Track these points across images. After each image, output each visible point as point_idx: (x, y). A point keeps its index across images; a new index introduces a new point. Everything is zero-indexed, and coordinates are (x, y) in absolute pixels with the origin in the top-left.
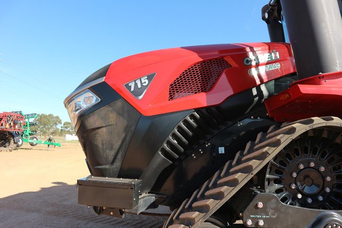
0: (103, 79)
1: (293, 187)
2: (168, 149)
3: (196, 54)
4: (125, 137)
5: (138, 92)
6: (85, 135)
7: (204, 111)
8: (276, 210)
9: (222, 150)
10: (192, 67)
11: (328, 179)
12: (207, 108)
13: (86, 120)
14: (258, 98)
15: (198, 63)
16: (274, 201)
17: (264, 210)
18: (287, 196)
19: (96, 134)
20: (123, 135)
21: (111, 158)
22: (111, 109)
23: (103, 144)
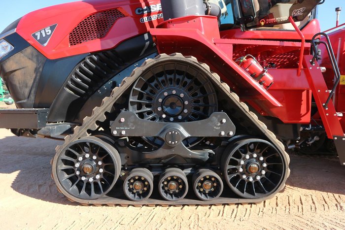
0: (15, 30)
1: (159, 109)
2: (72, 85)
3: (92, 6)
4: (36, 77)
5: (43, 40)
6: (6, 77)
7: (101, 54)
8: (135, 123)
10: (88, 18)
11: (187, 103)
12: (104, 52)
13: (4, 65)
14: (149, 42)
15: (93, 14)
16: (133, 117)
17: (125, 124)
18: (156, 117)
19: (13, 75)
20: (34, 75)
21: (27, 94)
22: (23, 55)
23: (19, 83)
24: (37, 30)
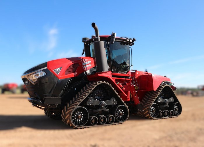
4: (54, 85)
5: (57, 72)
7: (73, 78)
9: (76, 89)
11: (102, 95)
16: (92, 99)
24: (55, 69)
